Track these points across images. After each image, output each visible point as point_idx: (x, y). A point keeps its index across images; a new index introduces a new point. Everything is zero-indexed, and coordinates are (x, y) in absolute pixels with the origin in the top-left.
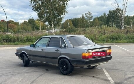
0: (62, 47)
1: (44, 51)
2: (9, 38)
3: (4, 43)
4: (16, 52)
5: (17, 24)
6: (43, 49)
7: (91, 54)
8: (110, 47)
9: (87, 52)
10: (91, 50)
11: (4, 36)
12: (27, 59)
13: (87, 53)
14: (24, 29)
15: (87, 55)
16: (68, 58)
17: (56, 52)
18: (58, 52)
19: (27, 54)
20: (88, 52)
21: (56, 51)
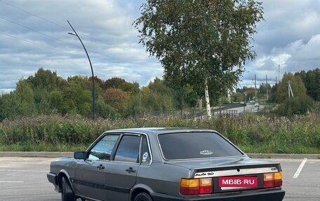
0: (142, 162)
1: (104, 170)
2: (74, 131)
3: (59, 147)
4: (48, 171)
5: (131, 88)
6: (101, 165)
7: (207, 182)
8: (277, 166)
9: (194, 175)
10: (207, 173)
11: (61, 126)
12: (69, 191)
13: (192, 178)
14: (149, 103)
15: (193, 184)
16: (151, 191)
17: (127, 174)
18: (132, 174)
19: (69, 177)
20: (195, 177)
21: (127, 170)
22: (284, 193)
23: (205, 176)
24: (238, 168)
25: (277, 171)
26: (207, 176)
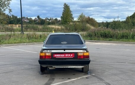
20: (43, 52)
22: (90, 61)
23: (48, 52)
24: (64, 50)
25: (86, 52)
26: (49, 52)
